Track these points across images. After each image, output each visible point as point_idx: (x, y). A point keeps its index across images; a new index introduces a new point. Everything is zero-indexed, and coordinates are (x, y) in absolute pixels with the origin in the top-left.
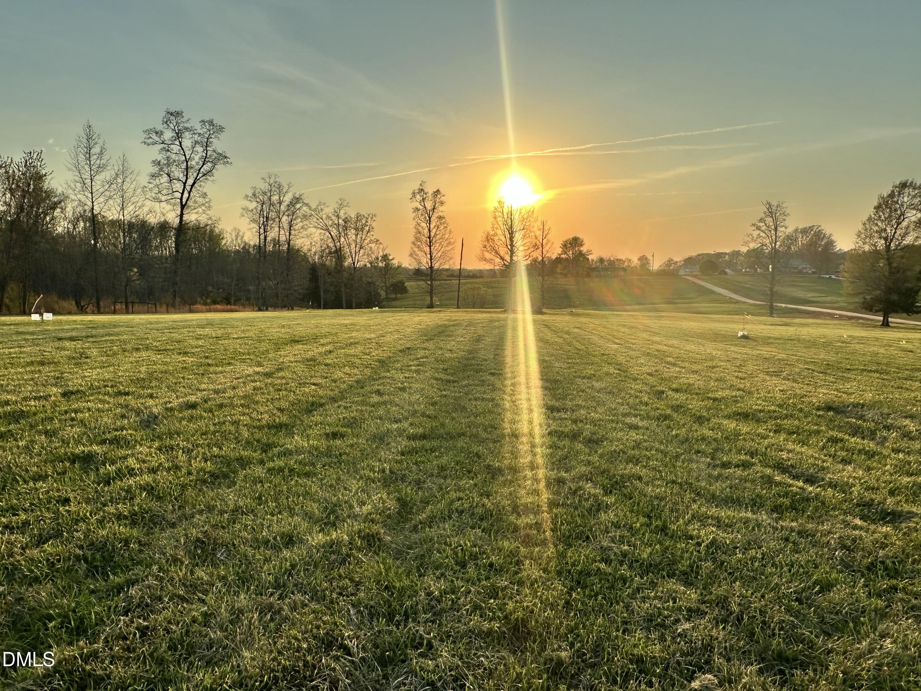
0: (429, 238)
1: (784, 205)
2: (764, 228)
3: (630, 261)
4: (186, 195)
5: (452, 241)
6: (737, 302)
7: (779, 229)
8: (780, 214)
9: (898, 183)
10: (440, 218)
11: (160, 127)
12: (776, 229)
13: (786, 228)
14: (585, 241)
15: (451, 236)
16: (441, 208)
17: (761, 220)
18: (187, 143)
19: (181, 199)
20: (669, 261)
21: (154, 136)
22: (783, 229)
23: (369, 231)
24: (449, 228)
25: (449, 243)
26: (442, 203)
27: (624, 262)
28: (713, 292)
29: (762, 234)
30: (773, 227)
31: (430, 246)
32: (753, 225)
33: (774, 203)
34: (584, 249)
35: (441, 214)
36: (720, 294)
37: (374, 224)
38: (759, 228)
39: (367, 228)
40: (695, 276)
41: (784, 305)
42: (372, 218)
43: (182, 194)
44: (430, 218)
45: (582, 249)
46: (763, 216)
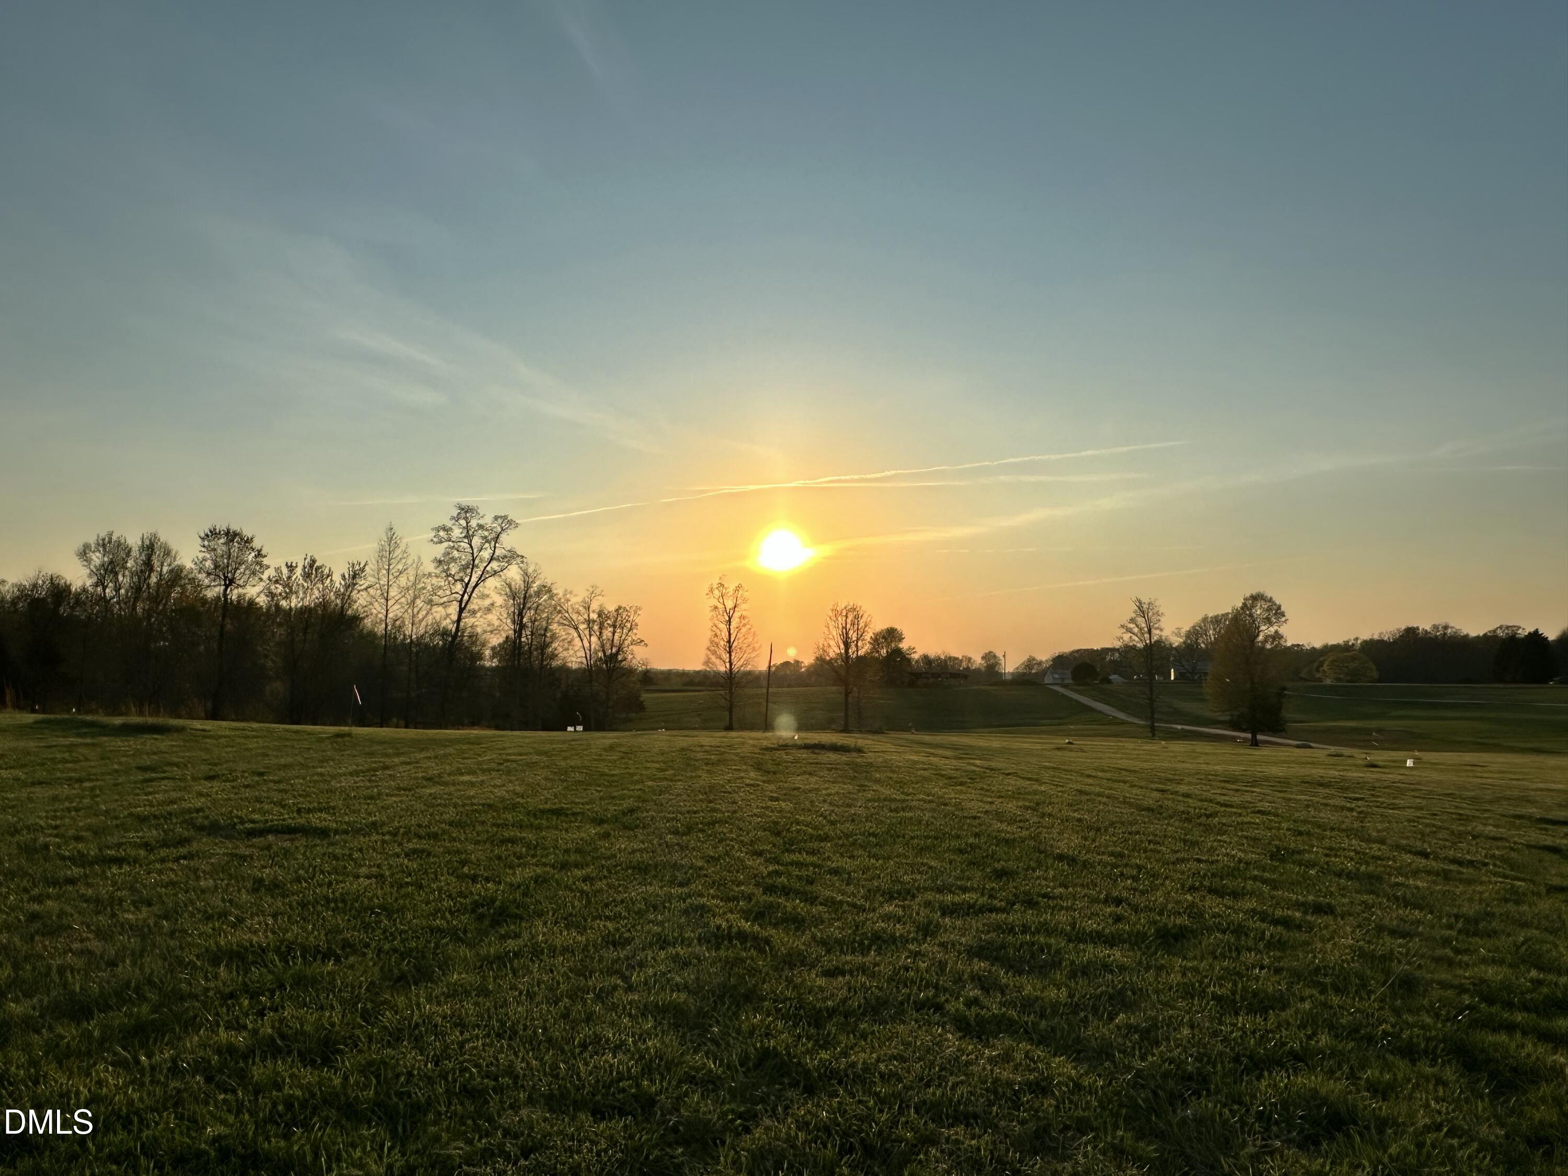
0: (729, 641)
1: (1157, 603)
2: (1136, 630)
3: (970, 659)
4: (466, 597)
5: (757, 646)
6: (1123, 723)
7: (1154, 631)
8: (1154, 614)
9: (1248, 595)
10: (742, 617)
11: (449, 524)
12: (1150, 632)
13: (1161, 630)
14: (906, 634)
15: (755, 640)
16: (744, 606)
17: (1132, 621)
18: (476, 541)
19: (461, 602)
20: (1029, 660)
21: (442, 533)
22: (1157, 632)
23: (631, 629)
24: (752, 630)
25: (754, 649)
26: (745, 601)
27: (961, 661)
28: (1092, 710)
29: (1135, 638)
30: (1146, 629)
31: (730, 653)
32: (1123, 626)
33: (1145, 600)
34: (904, 645)
35: (744, 613)
36: (1100, 712)
37: (638, 620)
38: (1129, 631)
39: (629, 625)
40: (1065, 686)
41: (1179, 727)
42: (635, 613)
43: (463, 596)
44: (730, 619)
45: (901, 646)
46: (1134, 615)
